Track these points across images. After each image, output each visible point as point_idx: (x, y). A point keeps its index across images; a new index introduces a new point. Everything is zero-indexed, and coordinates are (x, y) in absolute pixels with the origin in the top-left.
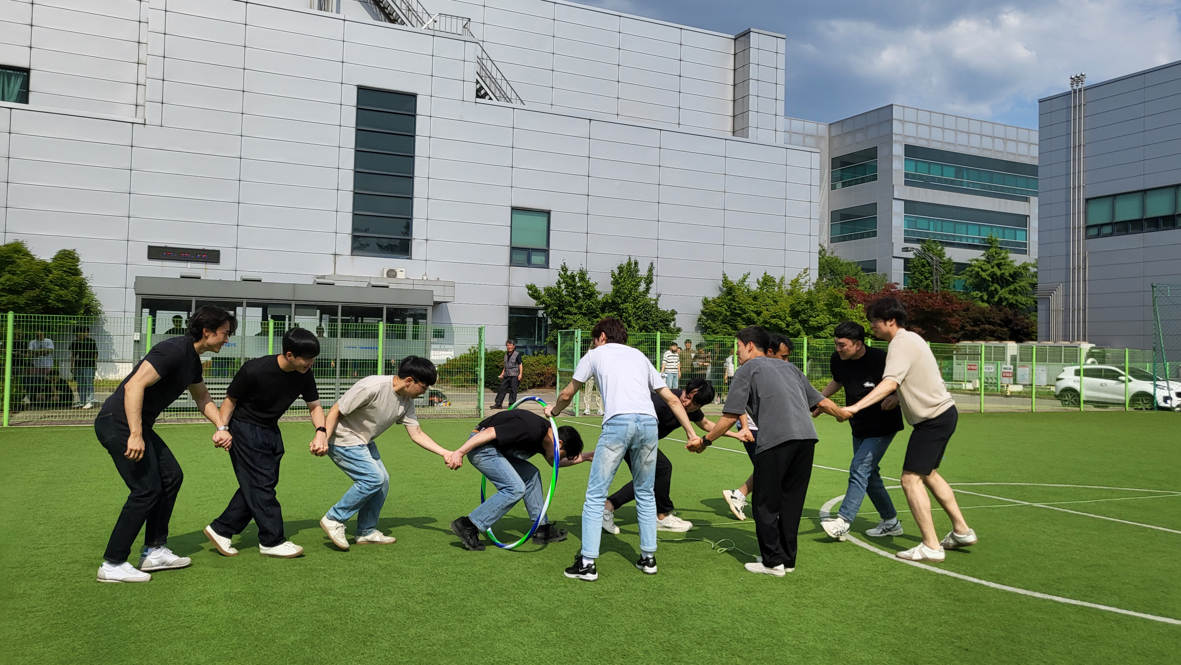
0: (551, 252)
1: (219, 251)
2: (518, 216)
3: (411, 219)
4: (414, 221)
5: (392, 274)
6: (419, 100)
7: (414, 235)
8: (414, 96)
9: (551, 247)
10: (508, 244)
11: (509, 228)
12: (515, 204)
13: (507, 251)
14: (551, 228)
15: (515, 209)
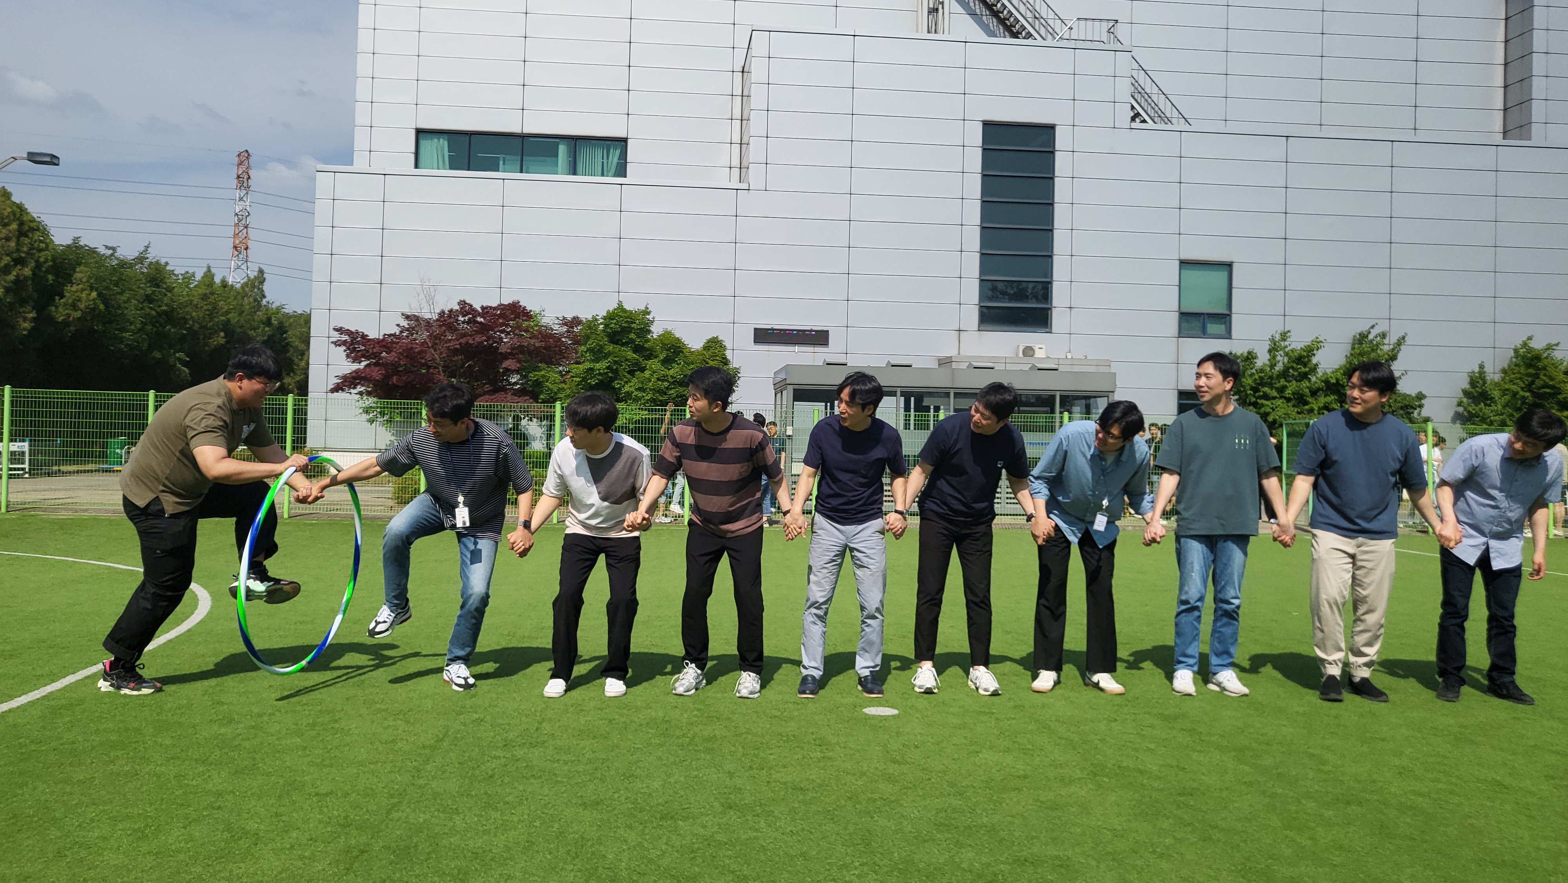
0: (1234, 318)
1: (827, 331)
2: (1187, 273)
3: (1050, 283)
4: (1055, 284)
5: (1029, 351)
6: (1058, 130)
7: (1055, 302)
8: (1052, 128)
9: (1234, 310)
10: (1177, 308)
11: (1177, 288)
12: (1185, 256)
13: (1174, 319)
14: (1234, 285)
15: (1184, 263)
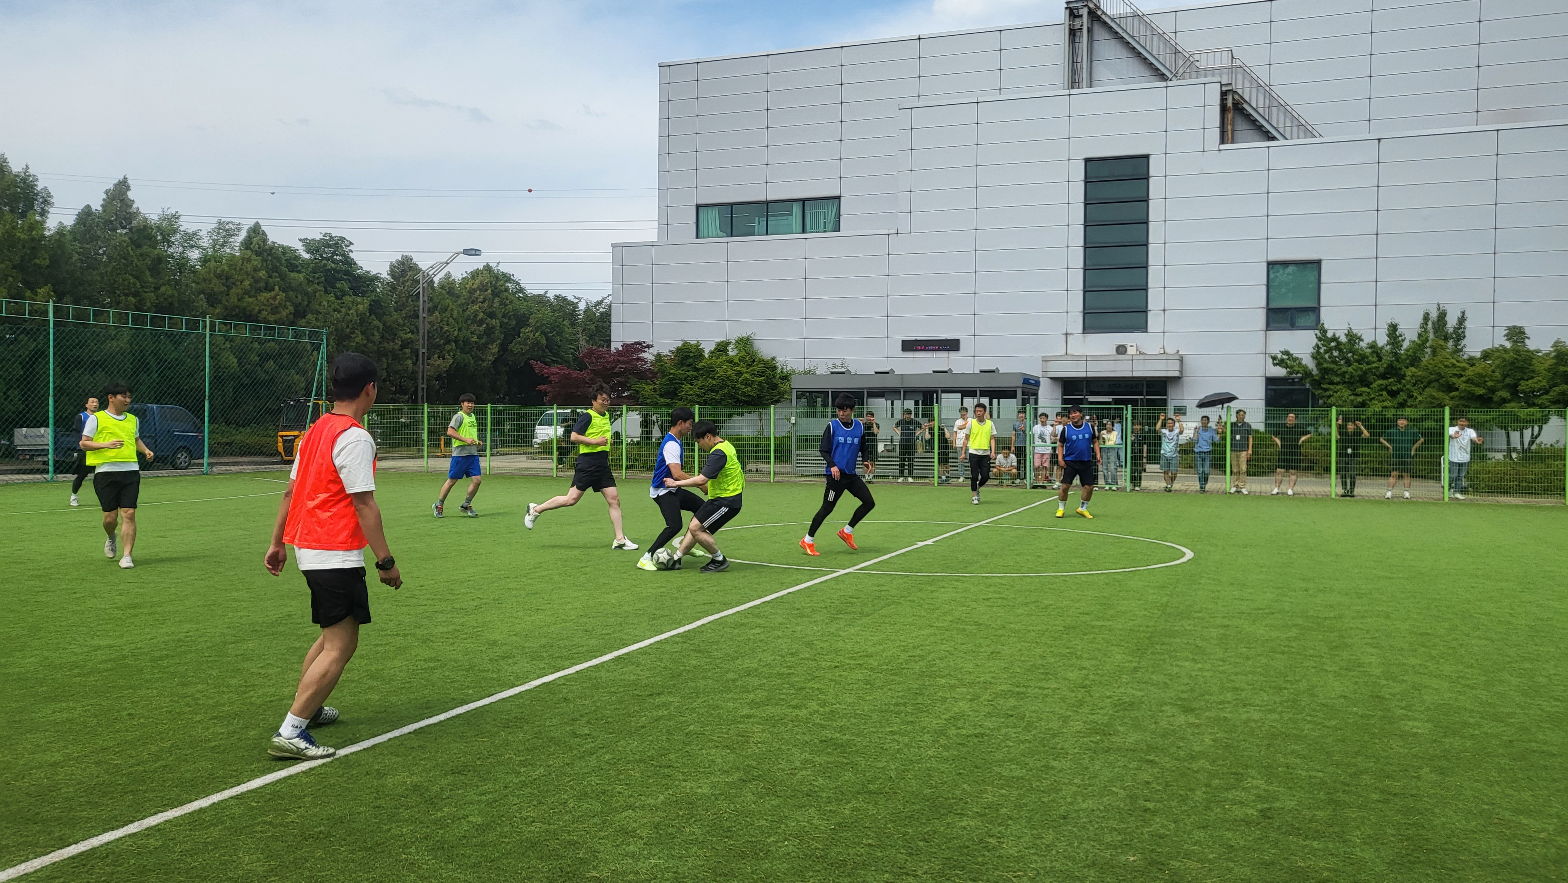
0: (1322, 310)
1: (958, 340)
2: (1275, 273)
3: (1146, 290)
4: (1150, 291)
5: (1121, 350)
6: (1152, 160)
7: (1151, 306)
8: (1147, 157)
9: (1322, 303)
10: (1263, 303)
11: (1265, 287)
12: (1272, 258)
13: (1262, 314)
14: (1323, 280)
15: (1271, 265)
